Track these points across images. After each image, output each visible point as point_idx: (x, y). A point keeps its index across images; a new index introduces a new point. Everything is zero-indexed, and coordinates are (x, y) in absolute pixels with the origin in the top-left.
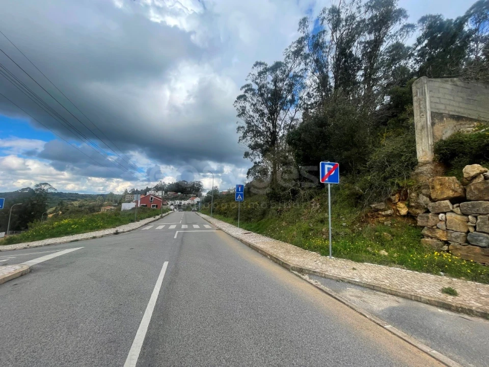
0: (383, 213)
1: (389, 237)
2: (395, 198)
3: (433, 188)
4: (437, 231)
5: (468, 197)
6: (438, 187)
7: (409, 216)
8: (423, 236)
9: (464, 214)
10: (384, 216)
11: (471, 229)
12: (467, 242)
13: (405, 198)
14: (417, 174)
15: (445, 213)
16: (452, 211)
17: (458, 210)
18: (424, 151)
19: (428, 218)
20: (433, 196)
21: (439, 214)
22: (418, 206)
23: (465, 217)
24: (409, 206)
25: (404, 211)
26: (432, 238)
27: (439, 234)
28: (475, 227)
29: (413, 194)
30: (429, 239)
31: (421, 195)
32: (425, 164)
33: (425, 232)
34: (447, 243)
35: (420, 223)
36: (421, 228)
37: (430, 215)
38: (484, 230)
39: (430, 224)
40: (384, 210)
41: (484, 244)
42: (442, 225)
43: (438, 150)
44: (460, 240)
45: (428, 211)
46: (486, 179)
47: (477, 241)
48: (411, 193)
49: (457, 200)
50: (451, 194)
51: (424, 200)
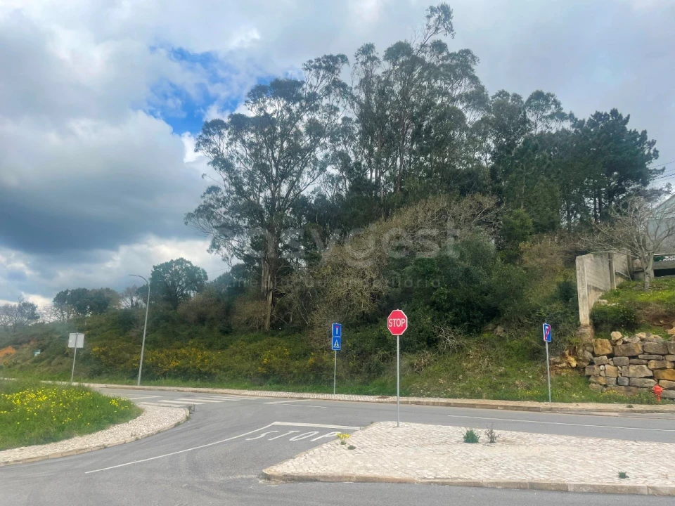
0: (560, 366)
1: (570, 386)
2: (567, 352)
3: (596, 346)
4: (600, 378)
5: (616, 354)
6: (600, 346)
7: (577, 368)
8: (590, 383)
9: (615, 366)
10: (560, 368)
11: (620, 375)
12: (617, 383)
13: (574, 353)
14: (581, 334)
15: (604, 365)
16: (608, 364)
17: (612, 363)
18: (584, 316)
19: (594, 368)
20: (596, 353)
21: (600, 366)
22: (584, 360)
23: (615, 368)
24: (577, 360)
25: (574, 364)
26: (595, 383)
27: (602, 380)
28: (621, 374)
29: (581, 350)
30: (594, 385)
31: (586, 351)
32: (586, 326)
33: (592, 379)
34: (606, 386)
35: (587, 372)
36: (589, 376)
37: (595, 366)
38: (627, 375)
39: (595, 373)
40: (560, 363)
41: (627, 384)
42: (602, 373)
43: (592, 316)
44: (614, 383)
45: (592, 363)
46: (624, 343)
47: (623, 382)
48: (579, 349)
49: (610, 356)
50: (608, 352)
51: (588, 355)
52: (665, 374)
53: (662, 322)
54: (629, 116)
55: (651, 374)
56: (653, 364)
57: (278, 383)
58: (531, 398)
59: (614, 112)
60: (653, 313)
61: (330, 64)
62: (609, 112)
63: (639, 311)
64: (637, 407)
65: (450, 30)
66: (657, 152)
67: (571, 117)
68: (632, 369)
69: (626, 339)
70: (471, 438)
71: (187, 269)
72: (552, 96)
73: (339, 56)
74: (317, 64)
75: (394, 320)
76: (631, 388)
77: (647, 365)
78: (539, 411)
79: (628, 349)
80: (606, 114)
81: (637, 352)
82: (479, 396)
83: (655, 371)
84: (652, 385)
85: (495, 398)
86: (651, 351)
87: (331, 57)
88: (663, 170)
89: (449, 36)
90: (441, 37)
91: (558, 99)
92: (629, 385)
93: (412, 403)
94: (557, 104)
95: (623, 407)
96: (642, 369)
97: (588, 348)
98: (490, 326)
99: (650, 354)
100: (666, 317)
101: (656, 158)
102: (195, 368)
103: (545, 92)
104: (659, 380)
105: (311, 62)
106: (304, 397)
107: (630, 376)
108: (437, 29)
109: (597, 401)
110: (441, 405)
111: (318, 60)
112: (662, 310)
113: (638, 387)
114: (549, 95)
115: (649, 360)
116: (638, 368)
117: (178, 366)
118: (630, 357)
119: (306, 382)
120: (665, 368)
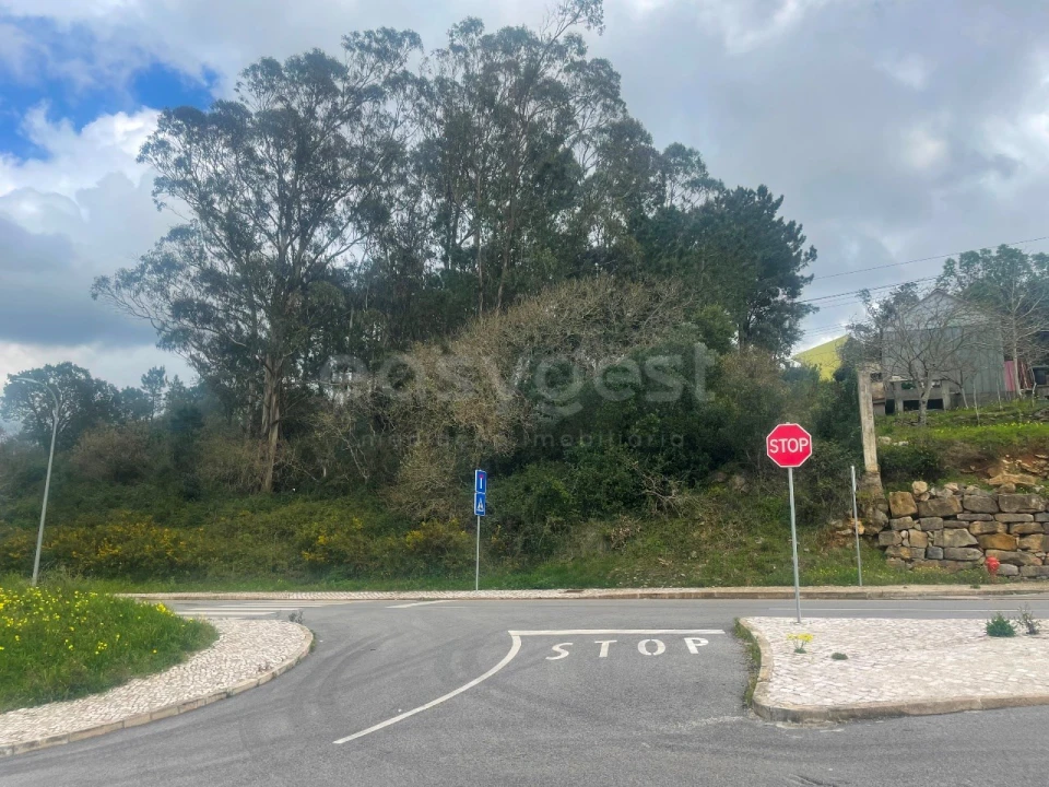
0: (843, 533)
3: (894, 503)
4: (902, 549)
5: (924, 512)
6: (900, 502)
7: (866, 535)
8: (887, 556)
9: (923, 531)
10: (844, 536)
11: (930, 544)
12: (926, 556)
13: (860, 514)
14: (869, 485)
15: (907, 530)
16: (913, 528)
17: (918, 527)
18: (872, 459)
19: (894, 536)
20: (895, 511)
21: (900, 531)
22: (876, 524)
23: (924, 534)
24: (866, 524)
25: (861, 530)
26: (895, 557)
27: (905, 553)
28: (932, 542)
29: (871, 510)
30: (892, 559)
31: (878, 511)
32: (874, 474)
33: (890, 551)
34: (911, 561)
35: (882, 541)
36: (884, 548)
37: (894, 533)
38: (941, 544)
39: (895, 543)
40: (843, 529)
41: (941, 557)
42: (905, 542)
43: (881, 461)
44: (923, 556)
45: (887, 527)
46: (932, 497)
47: (937, 554)
48: (867, 507)
49: (915, 517)
50: (913, 510)
51: (882, 516)
52: (995, 541)
53: (973, 468)
54: (782, 197)
55: (975, 541)
56: (977, 527)
57: (349, 576)
59: (763, 190)
60: (960, 455)
61: (387, 45)
62: (755, 190)
63: (941, 453)
66: (815, 251)
68: (948, 535)
69: (933, 491)
70: (999, 630)
71: (76, 382)
72: (697, 153)
73: (405, 34)
74: (367, 41)
75: (783, 441)
76: (948, 562)
77: (968, 528)
78: (865, 598)
79: (943, 507)
80: (751, 192)
81: (956, 510)
83: (981, 537)
84: (978, 557)
85: (767, 584)
86: (977, 509)
87: (389, 34)
88: (811, 278)
89: (595, 30)
90: (579, 28)
91: (704, 160)
92: (944, 558)
94: (702, 167)
95: (966, 588)
96: (963, 535)
97: (881, 506)
98: (720, 476)
99: (973, 512)
100: (979, 460)
101: (813, 260)
102: (158, 556)
103: (687, 147)
104: (985, 550)
105: (356, 34)
107: (945, 545)
108: (576, 16)
111: (369, 34)
112: (973, 451)
113: (958, 561)
114: (691, 152)
115: (971, 522)
116: (957, 533)
117: (116, 555)
118: (946, 518)
119: (408, 573)
120: (994, 533)
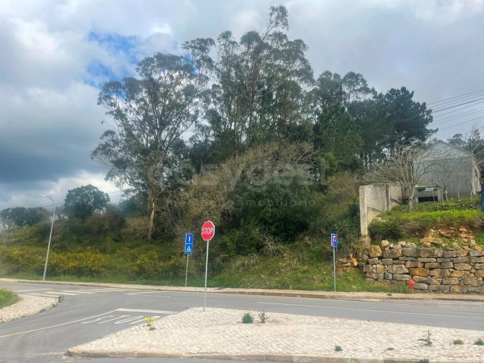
0: (346, 265)
1: (352, 280)
2: (351, 255)
3: (371, 251)
4: (373, 273)
5: (384, 256)
6: (373, 251)
7: (358, 266)
8: (366, 277)
9: (383, 265)
10: (346, 267)
11: (386, 272)
12: (384, 278)
13: (356, 256)
14: (361, 242)
15: (376, 264)
16: (379, 264)
17: (381, 263)
18: (364, 229)
19: (369, 267)
20: (371, 255)
21: (373, 265)
22: (363, 261)
24: (358, 261)
25: (356, 264)
26: (370, 278)
27: (374, 275)
28: (387, 271)
29: (361, 254)
30: (369, 279)
31: (364, 254)
32: (365, 236)
33: (368, 275)
34: (376, 280)
35: (364, 270)
36: (366, 273)
37: (370, 265)
38: (391, 272)
39: (370, 271)
40: (346, 263)
41: (391, 278)
42: (374, 270)
43: (369, 229)
44: (382, 278)
45: (368, 263)
46: (390, 248)
47: (388, 277)
48: (359, 253)
49: (380, 258)
50: (379, 255)
51: (366, 257)
52: (417, 272)
53: (417, 234)
54: (413, 92)
55: (407, 271)
56: (409, 264)
57: (147, 278)
58: (322, 289)
59: (404, 89)
60: (411, 227)
61: (203, 45)
62: (400, 89)
63: (402, 226)
64: (394, 295)
65: (286, 24)
66: (432, 117)
67: (373, 91)
68: (395, 267)
69: (392, 245)
70: (247, 320)
71: (94, 192)
72: (361, 76)
73: (207, 39)
74: (193, 45)
75: (206, 229)
76: (394, 281)
77: (405, 264)
78: (324, 298)
79: (392, 253)
80: (398, 90)
81: (399, 255)
82: (287, 288)
83: (410, 269)
84: (408, 279)
85: (298, 289)
86: (408, 255)
87: (202, 40)
88: (437, 130)
89: (285, 28)
92: (392, 279)
93: (238, 293)
94: (364, 81)
95: (384, 295)
96: (402, 268)
97: (366, 252)
98: (301, 236)
99: (407, 257)
100: (419, 230)
101: (431, 122)
103: (356, 73)
104: (413, 276)
105: (187, 42)
106: (162, 289)
107: (393, 272)
108: (277, 23)
109: (369, 291)
110: (258, 294)
111: (193, 42)
112: (417, 225)
113: (398, 281)
114: (358, 75)
115: (406, 261)
116: (398, 267)
117: (75, 266)
118: (394, 259)
120: (417, 267)
